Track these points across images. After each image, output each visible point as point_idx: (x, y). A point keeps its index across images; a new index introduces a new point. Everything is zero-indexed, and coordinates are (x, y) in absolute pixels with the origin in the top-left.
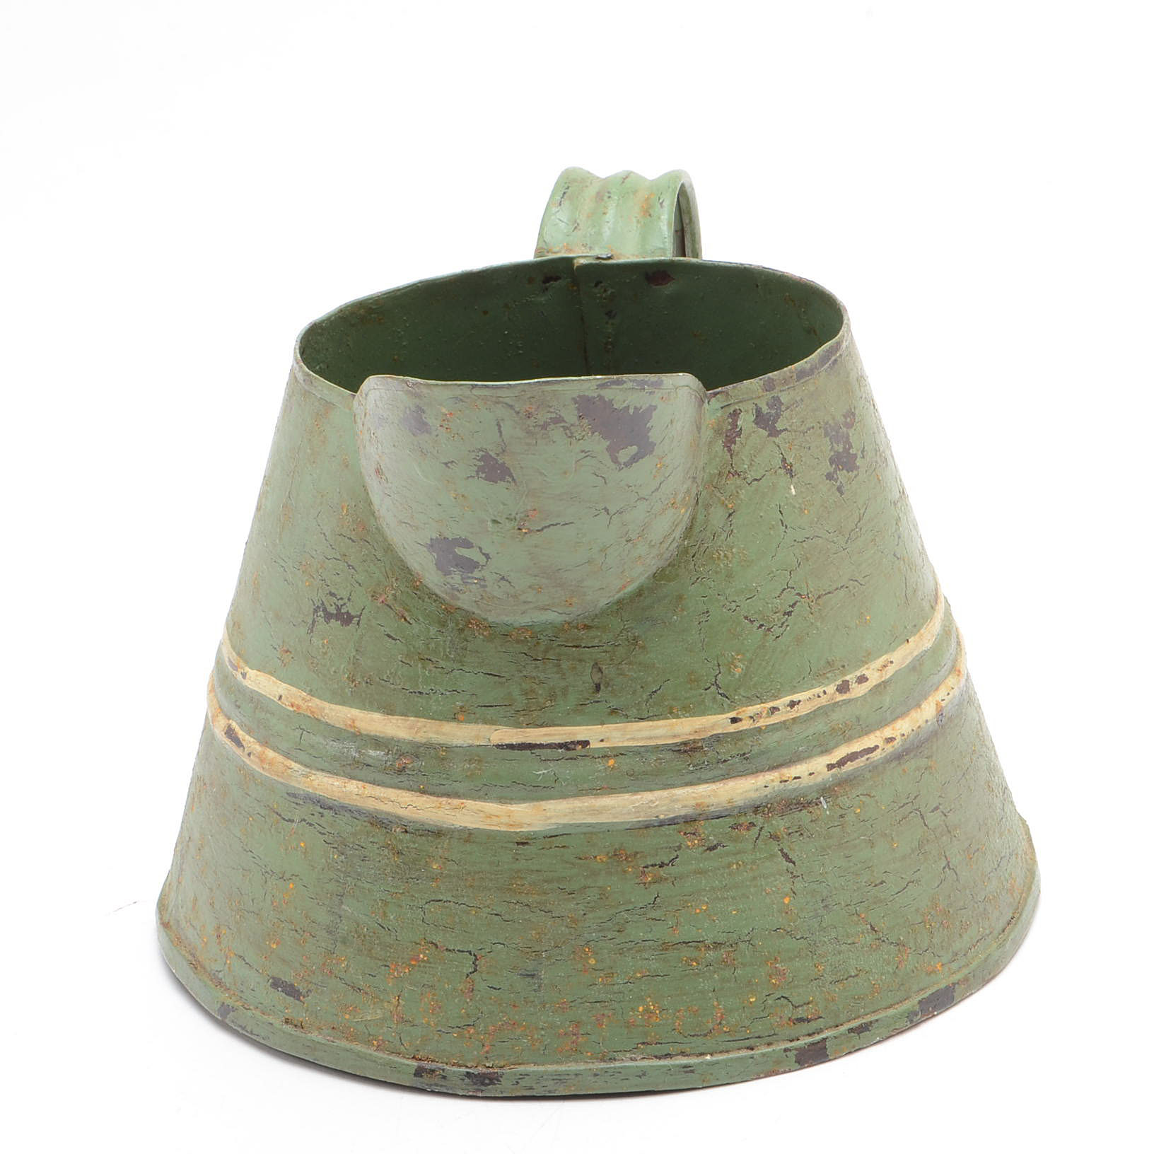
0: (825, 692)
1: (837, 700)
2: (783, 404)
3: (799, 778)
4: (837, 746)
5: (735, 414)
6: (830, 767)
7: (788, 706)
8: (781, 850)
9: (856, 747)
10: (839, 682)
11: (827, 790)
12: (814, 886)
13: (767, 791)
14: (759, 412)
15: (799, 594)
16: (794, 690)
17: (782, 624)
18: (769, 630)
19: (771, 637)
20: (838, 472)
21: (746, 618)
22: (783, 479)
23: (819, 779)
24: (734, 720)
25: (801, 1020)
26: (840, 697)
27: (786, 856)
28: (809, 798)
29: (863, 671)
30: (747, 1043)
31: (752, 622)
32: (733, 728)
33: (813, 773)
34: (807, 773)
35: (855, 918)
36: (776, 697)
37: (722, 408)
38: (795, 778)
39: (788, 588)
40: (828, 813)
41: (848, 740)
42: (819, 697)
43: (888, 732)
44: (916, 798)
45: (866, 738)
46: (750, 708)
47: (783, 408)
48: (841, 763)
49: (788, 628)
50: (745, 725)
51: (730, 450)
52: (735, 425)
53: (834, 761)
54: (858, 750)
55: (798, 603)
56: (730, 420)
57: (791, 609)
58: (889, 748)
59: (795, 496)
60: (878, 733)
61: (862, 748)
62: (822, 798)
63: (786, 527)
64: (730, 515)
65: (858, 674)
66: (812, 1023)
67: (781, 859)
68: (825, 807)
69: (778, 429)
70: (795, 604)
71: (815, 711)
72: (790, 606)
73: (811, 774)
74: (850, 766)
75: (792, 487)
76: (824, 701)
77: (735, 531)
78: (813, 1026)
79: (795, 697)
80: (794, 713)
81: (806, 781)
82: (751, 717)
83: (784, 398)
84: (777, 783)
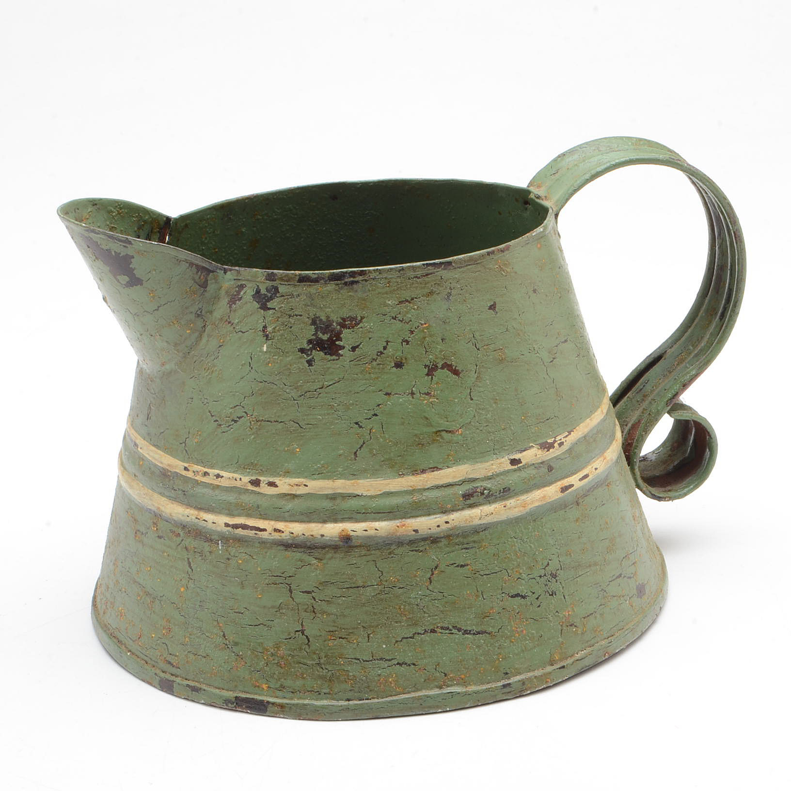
0: (241, 479)
1: (249, 488)
2: (279, 292)
3: (206, 521)
4: (239, 515)
5: (242, 287)
6: (227, 525)
7: (215, 476)
8: (188, 559)
9: (251, 522)
10: (254, 478)
11: (225, 539)
12: (198, 590)
13: (188, 519)
14: (258, 292)
15: (246, 413)
16: (222, 469)
17: (229, 426)
18: (220, 425)
19: (220, 430)
20: (314, 351)
21: (210, 412)
22: (260, 338)
23: (219, 529)
24: (186, 469)
25: (170, 663)
26: (250, 487)
27: (189, 564)
28: (213, 537)
29: (277, 480)
30: (146, 658)
31: (212, 416)
32: (184, 473)
33: (215, 523)
34: (212, 521)
35: (215, 623)
36: (212, 467)
37: (235, 280)
38: (204, 520)
39: (240, 405)
40: (220, 552)
41: (249, 516)
42: (236, 480)
43: (280, 525)
44: (290, 576)
45: (261, 521)
46: (196, 466)
47: (278, 295)
48: (235, 526)
49: (232, 430)
50: (190, 474)
51: (230, 307)
52: (239, 292)
53: (231, 523)
54: (250, 525)
55: (243, 418)
56: (237, 289)
57: (238, 419)
58: (276, 536)
59: (266, 352)
60: (272, 523)
61: (254, 525)
62: (220, 542)
63: (252, 368)
64: (220, 346)
65: (271, 480)
66: (174, 668)
67: (186, 563)
68: (220, 548)
69: (268, 307)
70: (241, 417)
71: (231, 487)
72: (238, 417)
73: (213, 523)
74: (240, 531)
75: (265, 345)
76: (238, 484)
77: (220, 357)
78: (174, 671)
79: (222, 473)
80: (217, 482)
81: (210, 525)
82: (194, 472)
83: (282, 289)
84: (194, 517)
